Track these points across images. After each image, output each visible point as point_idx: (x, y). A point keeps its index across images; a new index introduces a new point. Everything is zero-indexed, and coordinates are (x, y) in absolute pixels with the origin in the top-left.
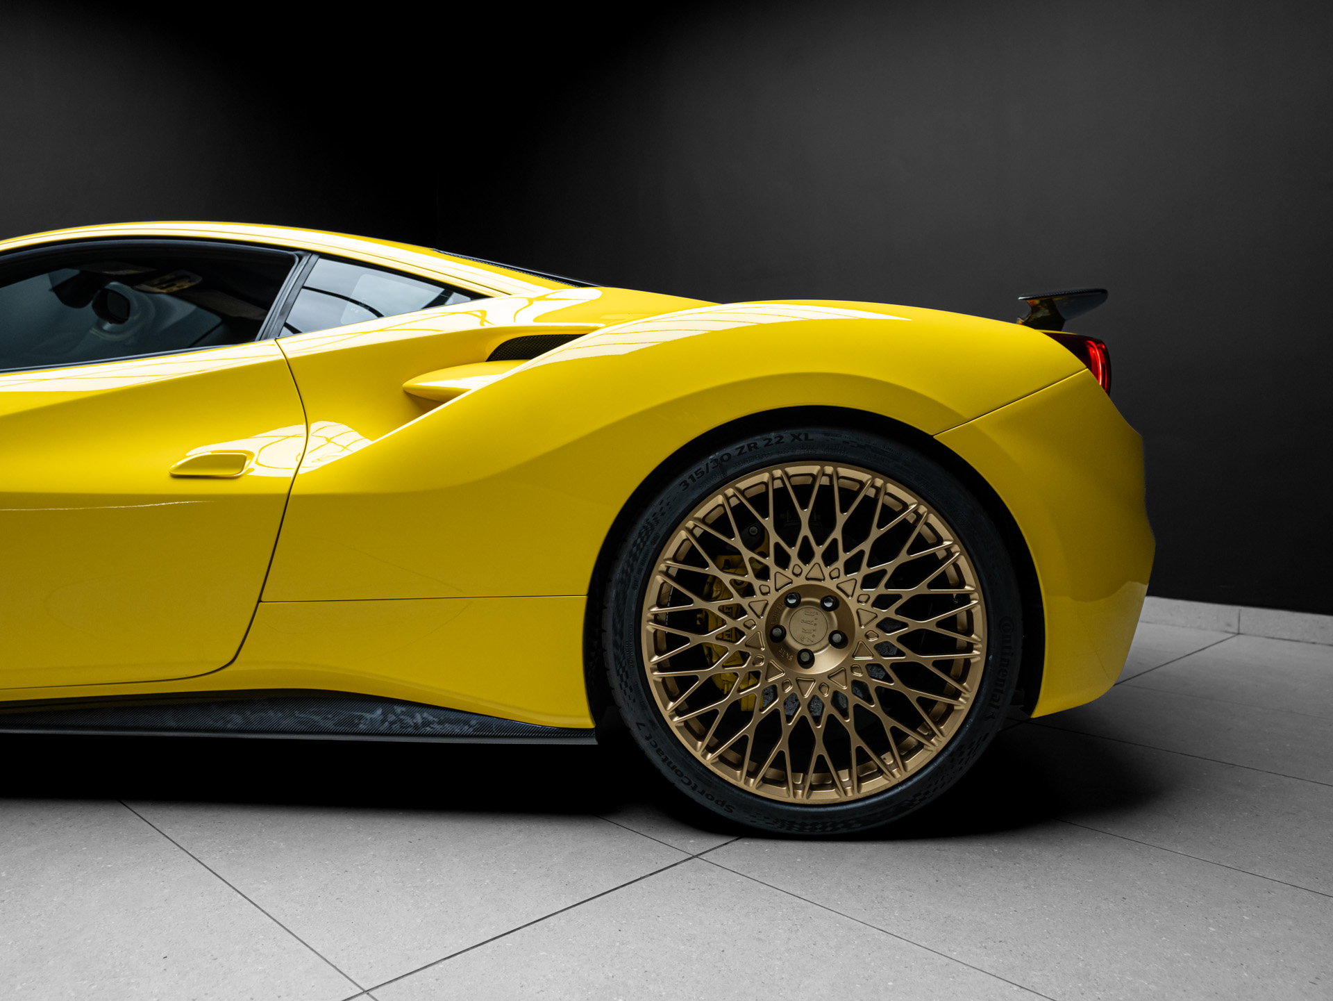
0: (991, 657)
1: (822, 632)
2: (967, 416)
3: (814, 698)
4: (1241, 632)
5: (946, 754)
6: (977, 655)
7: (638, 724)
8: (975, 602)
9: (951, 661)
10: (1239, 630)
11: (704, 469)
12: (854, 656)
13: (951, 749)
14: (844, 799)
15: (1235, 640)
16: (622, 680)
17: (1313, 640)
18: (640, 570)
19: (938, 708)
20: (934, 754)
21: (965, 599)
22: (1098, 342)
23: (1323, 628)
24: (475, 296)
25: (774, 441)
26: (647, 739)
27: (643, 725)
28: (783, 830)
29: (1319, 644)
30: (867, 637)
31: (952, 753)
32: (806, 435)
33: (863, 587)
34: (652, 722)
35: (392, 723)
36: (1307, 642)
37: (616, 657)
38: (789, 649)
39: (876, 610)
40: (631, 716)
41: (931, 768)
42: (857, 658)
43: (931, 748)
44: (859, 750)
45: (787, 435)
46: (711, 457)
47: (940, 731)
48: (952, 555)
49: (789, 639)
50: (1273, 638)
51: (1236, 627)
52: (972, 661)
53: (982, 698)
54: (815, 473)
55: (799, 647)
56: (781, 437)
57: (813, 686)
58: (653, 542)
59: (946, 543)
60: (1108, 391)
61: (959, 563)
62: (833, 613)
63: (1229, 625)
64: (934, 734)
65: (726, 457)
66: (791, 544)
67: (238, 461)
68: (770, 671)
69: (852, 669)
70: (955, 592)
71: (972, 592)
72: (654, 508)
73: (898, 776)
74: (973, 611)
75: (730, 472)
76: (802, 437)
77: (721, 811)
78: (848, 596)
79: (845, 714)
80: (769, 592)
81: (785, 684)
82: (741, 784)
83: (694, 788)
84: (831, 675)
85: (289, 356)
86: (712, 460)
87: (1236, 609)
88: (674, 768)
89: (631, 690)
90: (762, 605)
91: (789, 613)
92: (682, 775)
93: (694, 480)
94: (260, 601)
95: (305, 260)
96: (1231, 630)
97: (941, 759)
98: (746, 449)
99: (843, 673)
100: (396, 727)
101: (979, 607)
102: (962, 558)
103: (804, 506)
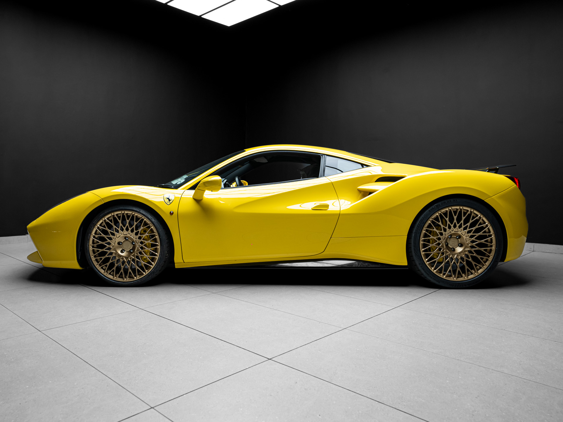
0: (497, 248)
1: (457, 244)
2: (491, 196)
3: (456, 258)
4: (534, 251)
5: (487, 270)
6: (494, 248)
7: (419, 264)
8: (493, 236)
9: (487, 249)
10: (534, 250)
11: (434, 207)
12: (465, 249)
13: (488, 268)
14: (465, 280)
15: (533, 253)
16: (416, 254)
17: (556, 252)
18: (420, 230)
19: (484, 260)
20: (484, 270)
21: (491, 236)
22: (517, 178)
23: (559, 249)
24: (367, 166)
25: (449, 201)
26: (421, 267)
27: (420, 264)
28: (451, 287)
29: (557, 253)
30: (468, 244)
31: (488, 269)
32: (456, 200)
33: (467, 233)
34: (422, 263)
35: (361, 265)
36: (554, 253)
37: (414, 249)
38: (449, 248)
39: (470, 238)
40: (417, 262)
41: (484, 273)
42: (466, 249)
43: (484, 268)
44: (467, 269)
45: (452, 200)
46: (435, 205)
47: (486, 265)
48: (488, 226)
49: (449, 245)
50: (544, 252)
51: (533, 249)
52: (492, 249)
53: (495, 257)
54: (458, 208)
55: (451, 247)
56: (451, 201)
57: (456, 255)
58: (423, 224)
59: (487, 224)
60: (520, 189)
61: (490, 228)
62: (459, 239)
63: (531, 249)
64: (484, 265)
65: (439, 205)
66: (452, 224)
67: (327, 206)
68: (447, 252)
69: (465, 251)
70: (487, 234)
71: (492, 234)
72: (423, 216)
73: (476, 274)
74: (493, 238)
75: (440, 208)
76: (455, 200)
77: (437, 283)
78: (463, 235)
79: (464, 261)
80: (447, 234)
81: (450, 255)
82: (442, 277)
83: (431, 278)
84: (460, 253)
85: (332, 181)
86: (436, 205)
87: (533, 244)
88: (427, 273)
89: (418, 256)
90: (444, 237)
91: (449, 240)
92: (429, 275)
93: (432, 210)
94: (331, 238)
95: (323, 156)
96: (531, 250)
97: (486, 271)
98: (443, 203)
99: (463, 253)
100: (362, 266)
101: (494, 237)
102: (490, 227)
103: (455, 215)
